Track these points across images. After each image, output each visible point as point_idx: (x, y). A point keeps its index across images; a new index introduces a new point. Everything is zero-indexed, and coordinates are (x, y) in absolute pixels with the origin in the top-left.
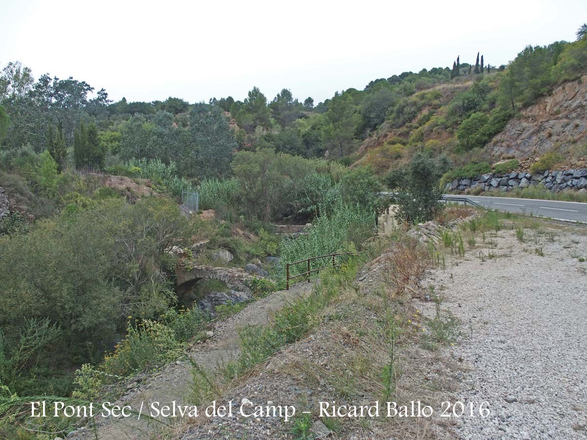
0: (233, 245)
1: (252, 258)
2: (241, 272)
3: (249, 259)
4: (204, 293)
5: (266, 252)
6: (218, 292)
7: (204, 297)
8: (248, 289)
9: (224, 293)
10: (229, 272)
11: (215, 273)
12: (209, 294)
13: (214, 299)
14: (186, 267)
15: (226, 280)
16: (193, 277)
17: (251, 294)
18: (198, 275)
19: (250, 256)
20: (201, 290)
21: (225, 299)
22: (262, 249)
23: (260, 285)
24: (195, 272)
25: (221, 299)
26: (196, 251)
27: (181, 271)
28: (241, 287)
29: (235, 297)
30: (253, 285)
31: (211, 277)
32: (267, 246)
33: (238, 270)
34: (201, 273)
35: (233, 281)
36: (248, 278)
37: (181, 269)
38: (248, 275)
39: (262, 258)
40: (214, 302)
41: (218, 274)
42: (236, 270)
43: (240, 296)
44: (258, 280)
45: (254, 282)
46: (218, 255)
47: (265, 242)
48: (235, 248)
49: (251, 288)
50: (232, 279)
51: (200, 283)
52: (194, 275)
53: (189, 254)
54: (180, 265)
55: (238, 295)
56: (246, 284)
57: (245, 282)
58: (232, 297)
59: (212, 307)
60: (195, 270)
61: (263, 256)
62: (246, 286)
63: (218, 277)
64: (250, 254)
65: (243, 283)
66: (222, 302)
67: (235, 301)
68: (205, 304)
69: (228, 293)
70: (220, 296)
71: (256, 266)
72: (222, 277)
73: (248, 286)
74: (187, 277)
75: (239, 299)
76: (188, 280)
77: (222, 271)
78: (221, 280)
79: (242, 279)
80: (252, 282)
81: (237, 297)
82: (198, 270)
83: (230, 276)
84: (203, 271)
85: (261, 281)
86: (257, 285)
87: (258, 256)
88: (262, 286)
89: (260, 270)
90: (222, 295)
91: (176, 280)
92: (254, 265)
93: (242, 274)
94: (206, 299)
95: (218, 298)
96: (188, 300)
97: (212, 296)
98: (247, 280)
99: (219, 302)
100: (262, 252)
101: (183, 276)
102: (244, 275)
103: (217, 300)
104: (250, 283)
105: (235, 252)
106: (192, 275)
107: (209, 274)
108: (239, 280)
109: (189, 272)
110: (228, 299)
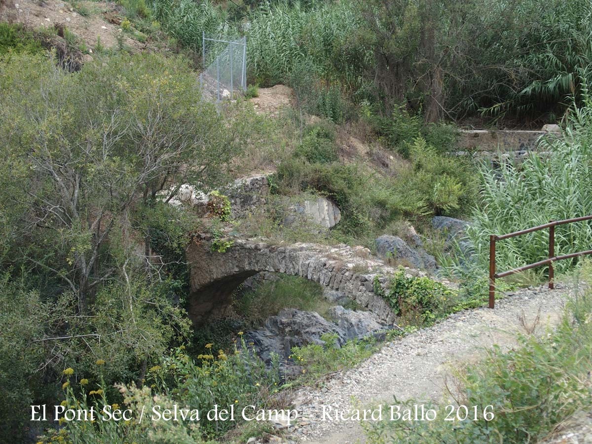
0: (339, 184)
1: (391, 219)
2: (364, 256)
3: (382, 223)
4: (262, 311)
5: (431, 205)
6: (301, 309)
7: (261, 323)
8: (382, 303)
9: (316, 314)
10: (329, 257)
11: (293, 259)
12: (276, 314)
13: (287, 330)
14: (214, 241)
15: (322, 278)
16: (233, 268)
17: (389, 316)
18: (247, 263)
19: (387, 214)
20: (255, 305)
21: (319, 330)
22: (419, 195)
23: (415, 293)
24: (239, 254)
25: (307, 330)
26: (240, 199)
27: (201, 252)
28: (362, 298)
29: (346, 324)
30: (396, 292)
31: (282, 268)
32: (432, 188)
33: (353, 252)
34: (256, 257)
35: (341, 281)
36: (382, 275)
37: (202, 246)
38: (381, 264)
39: (420, 219)
40: (288, 338)
41: (301, 263)
42: (350, 250)
43: (360, 321)
44: (410, 280)
45: (399, 284)
46: (299, 209)
47: (429, 176)
48: (346, 192)
49: (389, 300)
50: (339, 276)
51: (252, 284)
52: (235, 262)
53: (222, 206)
54: (199, 236)
55: (354, 321)
56: (377, 290)
57: (374, 283)
58: (338, 325)
59: (283, 351)
60: (238, 251)
61: (423, 214)
62: (376, 294)
63: (301, 270)
64: (386, 210)
65: (367, 287)
66: (312, 337)
67: (345, 335)
68: (266, 342)
69: (327, 313)
70: (305, 321)
71: (403, 242)
72: (311, 270)
73: (380, 295)
74: (217, 267)
75: (356, 330)
76: (219, 277)
77: (311, 253)
78: (309, 277)
79: (366, 276)
80: (391, 286)
81: (351, 324)
82: (246, 249)
83: (334, 268)
84: (259, 252)
85: (416, 284)
86: (407, 294)
87: (407, 214)
88: (421, 296)
89: (414, 251)
90: (309, 318)
91: (188, 275)
92: (398, 238)
93: (367, 264)
94: (267, 327)
95: (300, 327)
96: (219, 331)
97: (284, 320)
98: (380, 279)
99: (302, 336)
100: (420, 204)
101: (206, 266)
102: (372, 267)
103: (298, 333)
104: (388, 288)
105: (347, 202)
106: (231, 264)
107: (276, 261)
108: (356, 278)
109: (224, 254)
110: (327, 330)
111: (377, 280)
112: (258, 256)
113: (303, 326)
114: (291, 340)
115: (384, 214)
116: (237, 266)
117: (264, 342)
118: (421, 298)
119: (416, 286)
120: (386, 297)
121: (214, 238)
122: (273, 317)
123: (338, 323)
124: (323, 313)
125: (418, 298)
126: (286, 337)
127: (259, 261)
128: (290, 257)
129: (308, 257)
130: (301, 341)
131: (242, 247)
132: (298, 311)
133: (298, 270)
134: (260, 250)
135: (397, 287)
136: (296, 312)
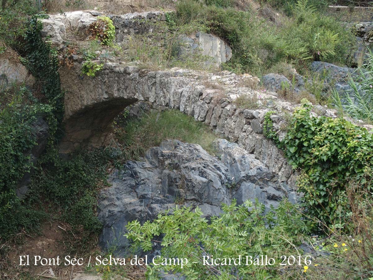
0: (231, 25)
1: (277, 61)
3: (269, 63)
4: (144, 140)
5: (311, 51)
6: (184, 141)
7: (142, 154)
9: (199, 147)
10: (208, 85)
11: (164, 86)
12: (158, 145)
13: (167, 162)
14: (84, 64)
16: (102, 95)
17: (283, 170)
18: (116, 89)
19: (274, 56)
20: (138, 134)
21: (199, 166)
22: (301, 43)
23: (326, 141)
24: (108, 78)
25: (187, 165)
26: (135, 29)
27: (74, 75)
28: (247, 141)
29: (229, 159)
30: (296, 138)
31: (152, 97)
32: (312, 38)
33: (239, 80)
34: (125, 82)
35: (220, 117)
36: (275, 111)
37: (73, 68)
38: (273, 97)
39: (301, 62)
40: (166, 171)
41: (173, 90)
42: (235, 78)
43: (243, 157)
44: (318, 121)
45: (301, 126)
46: (193, 46)
47: (310, 28)
48: (238, 32)
49: (284, 147)
50: (218, 110)
51: (138, 112)
52: (104, 87)
53: (104, 29)
54: (71, 58)
55: (237, 156)
56: (268, 133)
57: (265, 123)
58: (220, 159)
59: (160, 185)
60: (108, 74)
61: (304, 59)
62: (265, 137)
63: (172, 100)
64: (273, 52)
65: (254, 127)
66: (191, 173)
67: (227, 171)
68: (143, 174)
69: (210, 146)
70: (186, 155)
71: (288, 80)
72: (184, 100)
73: (272, 139)
74: (87, 93)
75: (239, 166)
76: (89, 103)
77: (186, 80)
78: (182, 109)
79: (254, 112)
80: (289, 128)
81: (234, 159)
82: (115, 72)
83: (212, 98)
84: (128, 77)
85: (328, 127)
86: (312, 142)
87: (290, 58)
88: (335, 147)
89: (297, 89)
90: (191, 151)
91: (61, 99)
92: (283, 77)
93: (255, 95)
94: (148, 158)
95: (179, 161)
96: (96, 160)
97: (166, 151)
98: (272, 116)
99: (180, 171)
100: (302, 50)
101: (78, 91)
102: (261, 100)
103: (176, 167)
104: (283, 131)
105: (238, 41)
106: (100, 90)
107: (146, 87)
108: (240, 113)
109: (94, 78)
110: (208, 166)
111: (269, 118)
112: (127, 81)
113: (183, 160)
114: (169, 174)
115: (271, 56)
116: (106, 92)
117: (141, 175)
118: (336, 150)
119: (328, 131)
120: (279, 143)
121: (86, 60)
122: (155, 148)
123: (221, 157)
124: (207, 145)
125: (330, 150)
126: (165, 171)
127: (127, 87)
128: (161, 83)
129: (182, 84)
130: (180, 176)
131: (112, 70)
132: (180, 143)
133: (170, 100)
134: (129, 74)
135: (298, 130)
136: (178, 144)
